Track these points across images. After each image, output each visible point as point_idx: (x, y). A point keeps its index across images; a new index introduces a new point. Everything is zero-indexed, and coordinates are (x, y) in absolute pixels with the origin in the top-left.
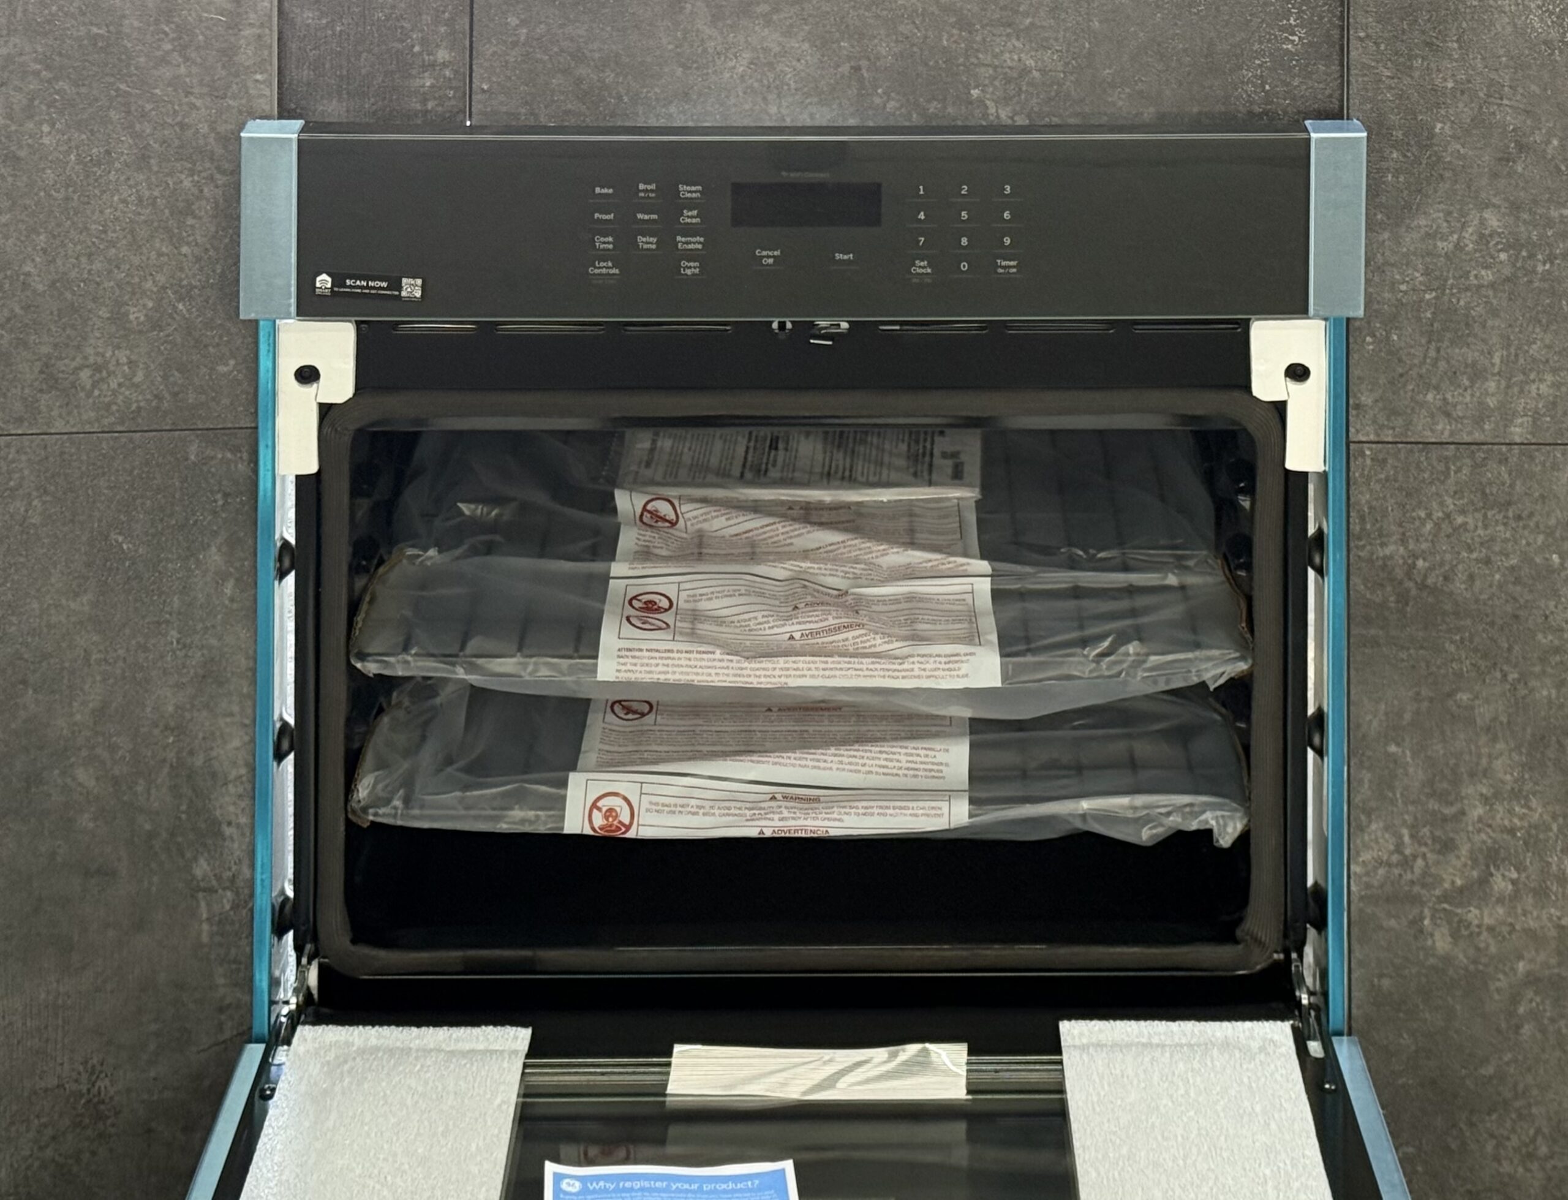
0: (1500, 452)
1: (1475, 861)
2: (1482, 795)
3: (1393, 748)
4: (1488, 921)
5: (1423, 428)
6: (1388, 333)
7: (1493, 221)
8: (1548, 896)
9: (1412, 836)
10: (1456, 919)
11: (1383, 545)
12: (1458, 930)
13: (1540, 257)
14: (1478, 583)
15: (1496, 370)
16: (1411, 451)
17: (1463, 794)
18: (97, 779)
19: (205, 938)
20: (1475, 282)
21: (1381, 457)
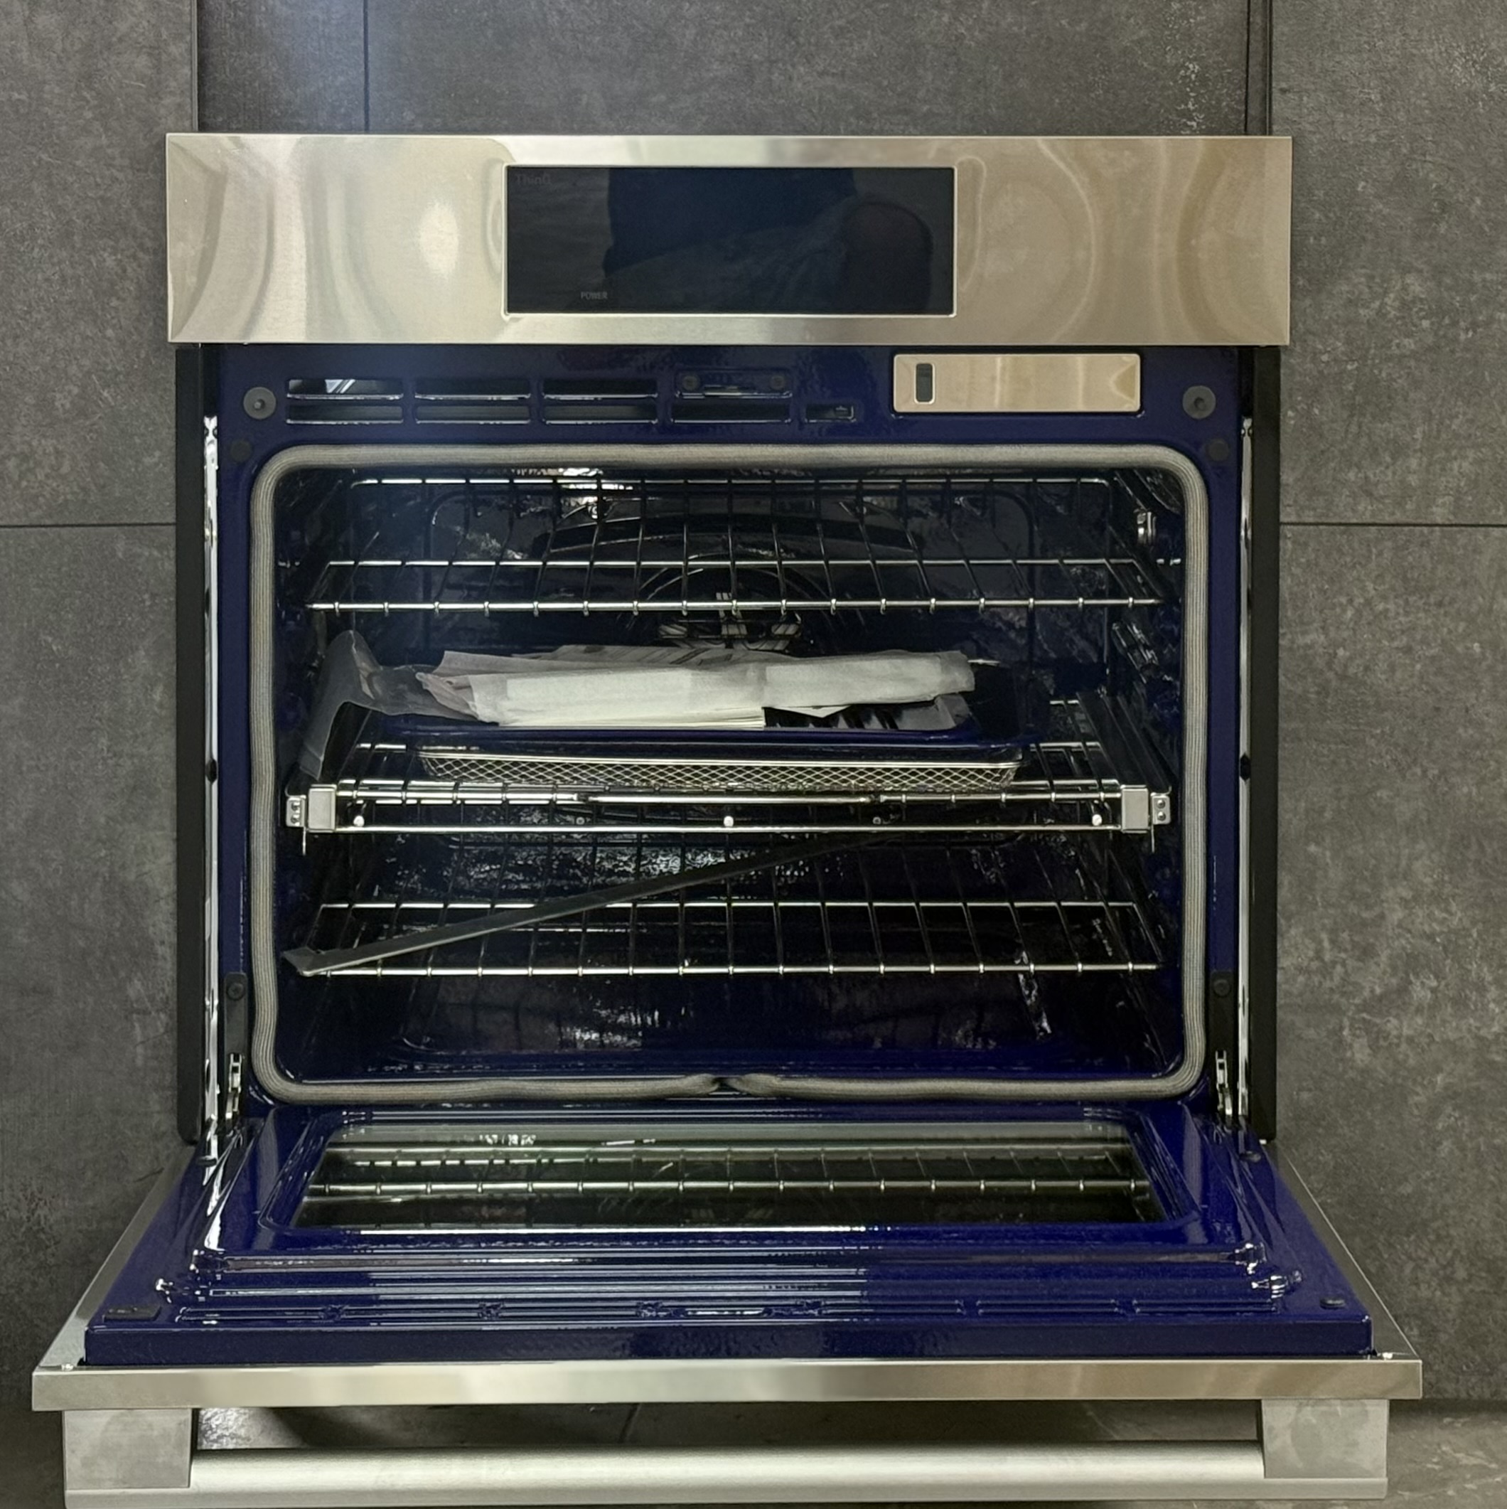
0: (1422, 534)
1: (1394, 969)
2: (1401, 898)
3: (1312, 848)
4: (1406, 1031)
5: (1343, 509)
6: (1311, 406)
7: (1416, 287)
8: (1467, 1006)
9: (1332, 942)
10: (1375, 1029)
11: (1304, 633)
12: (1377, 1038)
13: (1462, 324)
14: (1398, 674)
15: (1418, 447)
16: (1332, 533)
17: (1383, 897)
18: (32, 893)
19: (139, 1062)
20: (1397, 352)
21: (1302, 539)
